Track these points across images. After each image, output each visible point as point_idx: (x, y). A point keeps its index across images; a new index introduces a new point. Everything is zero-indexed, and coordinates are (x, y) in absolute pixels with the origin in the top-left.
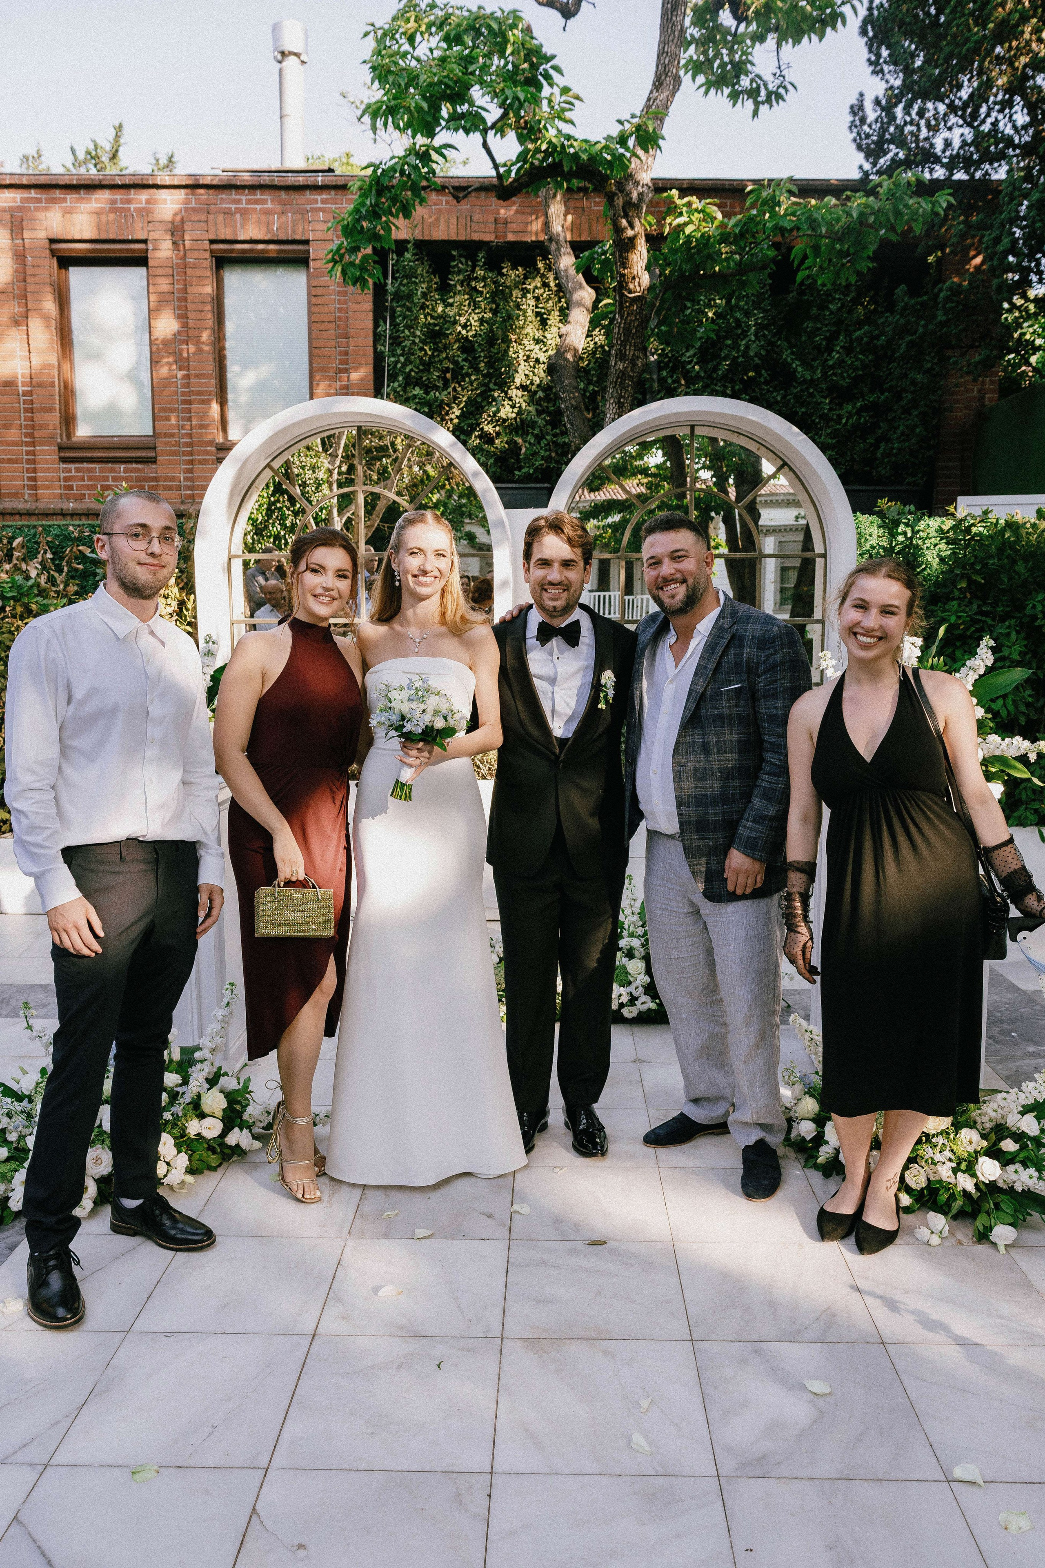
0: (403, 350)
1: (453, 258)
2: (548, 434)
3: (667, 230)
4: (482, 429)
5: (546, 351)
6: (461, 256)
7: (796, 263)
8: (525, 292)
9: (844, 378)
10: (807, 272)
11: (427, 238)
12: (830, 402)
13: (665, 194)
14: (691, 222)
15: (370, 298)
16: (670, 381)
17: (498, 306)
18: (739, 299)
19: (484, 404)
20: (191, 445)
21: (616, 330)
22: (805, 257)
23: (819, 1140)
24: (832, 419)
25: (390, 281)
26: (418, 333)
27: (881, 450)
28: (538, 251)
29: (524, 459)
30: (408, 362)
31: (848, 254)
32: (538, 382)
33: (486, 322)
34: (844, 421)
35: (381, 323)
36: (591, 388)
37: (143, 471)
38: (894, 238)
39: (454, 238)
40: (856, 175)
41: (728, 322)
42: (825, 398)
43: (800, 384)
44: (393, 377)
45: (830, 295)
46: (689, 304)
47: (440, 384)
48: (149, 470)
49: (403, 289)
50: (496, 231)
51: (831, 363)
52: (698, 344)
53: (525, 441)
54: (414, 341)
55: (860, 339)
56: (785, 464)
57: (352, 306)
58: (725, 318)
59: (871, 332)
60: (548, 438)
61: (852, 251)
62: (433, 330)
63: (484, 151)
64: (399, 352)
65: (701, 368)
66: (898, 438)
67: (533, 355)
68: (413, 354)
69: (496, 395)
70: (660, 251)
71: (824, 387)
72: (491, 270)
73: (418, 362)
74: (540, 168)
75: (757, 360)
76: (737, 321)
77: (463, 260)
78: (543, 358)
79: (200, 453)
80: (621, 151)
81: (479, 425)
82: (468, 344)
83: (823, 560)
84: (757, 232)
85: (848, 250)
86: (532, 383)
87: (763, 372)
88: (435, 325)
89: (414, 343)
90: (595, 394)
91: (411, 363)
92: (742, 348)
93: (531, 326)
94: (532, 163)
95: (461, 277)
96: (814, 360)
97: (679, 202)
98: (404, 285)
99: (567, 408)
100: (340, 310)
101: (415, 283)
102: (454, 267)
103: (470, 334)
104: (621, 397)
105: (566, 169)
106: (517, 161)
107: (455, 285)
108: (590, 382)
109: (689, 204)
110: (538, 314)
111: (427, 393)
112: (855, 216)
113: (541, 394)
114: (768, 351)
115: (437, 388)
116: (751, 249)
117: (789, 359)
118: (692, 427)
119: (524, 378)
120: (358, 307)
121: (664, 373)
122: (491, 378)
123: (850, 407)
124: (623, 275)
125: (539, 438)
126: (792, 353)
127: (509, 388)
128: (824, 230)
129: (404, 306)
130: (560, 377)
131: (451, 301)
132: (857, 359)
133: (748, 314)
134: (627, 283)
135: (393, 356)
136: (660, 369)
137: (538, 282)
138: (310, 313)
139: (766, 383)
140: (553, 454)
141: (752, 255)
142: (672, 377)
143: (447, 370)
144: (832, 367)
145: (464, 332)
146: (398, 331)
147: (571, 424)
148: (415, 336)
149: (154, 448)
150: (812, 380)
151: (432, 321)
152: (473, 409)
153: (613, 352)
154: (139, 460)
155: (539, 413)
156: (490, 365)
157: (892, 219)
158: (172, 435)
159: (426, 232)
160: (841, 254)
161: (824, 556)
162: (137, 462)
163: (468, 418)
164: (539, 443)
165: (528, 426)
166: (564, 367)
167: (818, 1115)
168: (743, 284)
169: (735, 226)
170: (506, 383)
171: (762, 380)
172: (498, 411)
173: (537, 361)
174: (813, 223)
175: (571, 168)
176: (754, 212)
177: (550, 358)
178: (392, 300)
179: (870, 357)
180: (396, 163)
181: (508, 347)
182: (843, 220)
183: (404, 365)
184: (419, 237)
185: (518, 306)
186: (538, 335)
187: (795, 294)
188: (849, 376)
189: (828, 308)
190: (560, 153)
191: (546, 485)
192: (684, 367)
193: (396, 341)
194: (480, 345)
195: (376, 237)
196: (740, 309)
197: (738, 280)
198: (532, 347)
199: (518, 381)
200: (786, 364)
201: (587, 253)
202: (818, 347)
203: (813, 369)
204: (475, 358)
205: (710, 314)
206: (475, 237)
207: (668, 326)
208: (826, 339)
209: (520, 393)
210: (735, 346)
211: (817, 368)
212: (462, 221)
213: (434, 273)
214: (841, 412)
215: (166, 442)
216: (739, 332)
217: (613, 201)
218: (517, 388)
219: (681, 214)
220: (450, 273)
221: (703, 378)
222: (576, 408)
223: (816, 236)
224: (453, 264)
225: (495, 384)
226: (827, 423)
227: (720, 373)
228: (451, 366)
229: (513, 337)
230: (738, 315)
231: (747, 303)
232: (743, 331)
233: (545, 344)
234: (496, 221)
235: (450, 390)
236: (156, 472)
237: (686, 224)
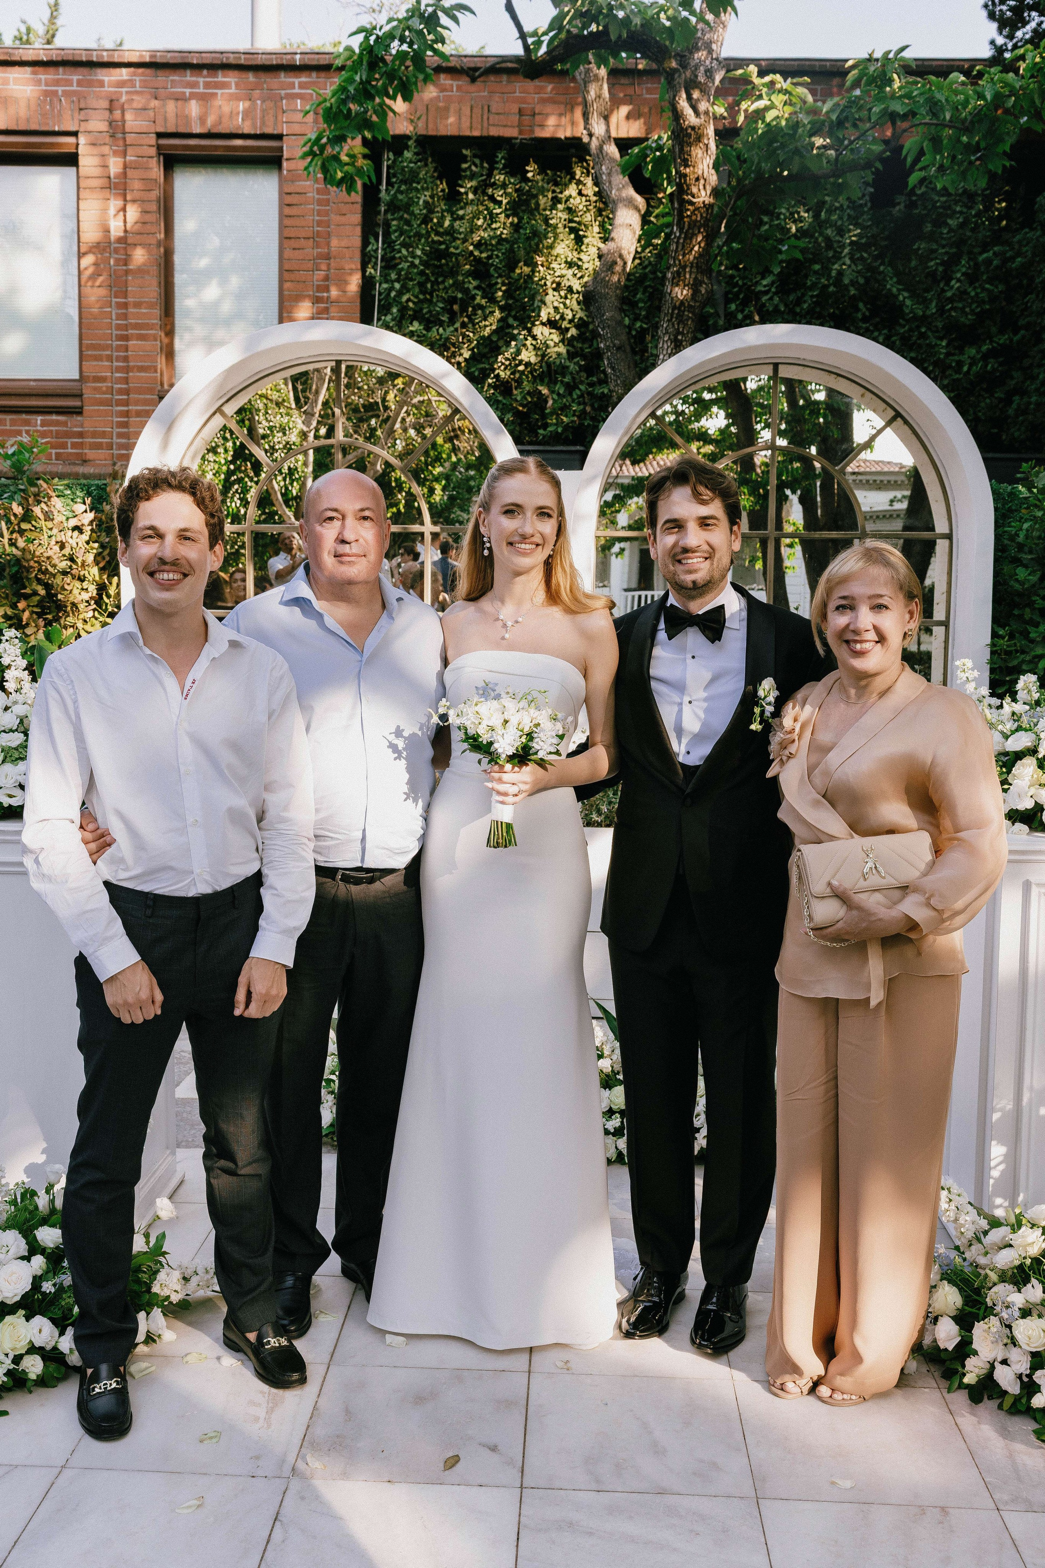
0: (399, 274)
1: (464, 159)
2: (582, 382)
3: (741, 119)
4: (498, 376)
5: (582, 277)
6: (475, 156)
7: (909, 160)
8: (556, 201)
9: (967, 314)
10: (923, 174)
11: (431, 133)
12: (948, 345)
13: (740, 71)
14: (772, 107)
15: (358, 208)
16: (740, 316)
17: (520, 219)
18: (830, 212)
19: (501, 343)
20: (127, 392)
21: (673, 247)
22: (921, 153)
23: (964, 1349)
24: (950, 367)
25: (383, 187)
26: (419, 252)
27: (1014, 406)
28: (573, 151)
29: (552, 414)
30: (405, 289)
31: (977, 149)
32: (570, 317)
33: (506, 240)
34: (965, 369)
35: (372, 240)
36: (638, 324)
37: (65, 424)
38: (1038, 128)
39: (467, 133)
40: (986, 53)
41: (816, 242)
42: (941, 339)
43: (908, 321)
44: (385, 309)
45: (949, 207)
46: (766, 219)
47: (445, 318)
48: (73, 423)
49: (400, 197)
50: (520, 124)
51: (949, 294)
52: (777, 270)
53: (553, 392)
54: (412, 263)
55: (989, 262)
56: (898, 415)
57: (335, 218)
58: (812, 236)
59: (1004, 253)
60: (582, 387)
61: (983, 145)
62: (438, 250)
63: (507, 15)
64: (393, 276)
65: (781, 300)
66: (1037, 390)
67: (565, 283)
68: (411, 280)
69: (516, 332)
70: (732, 147)
71: (940, 325)
72: (512, 174)
73: (417, 290)
74: (579, 36)
75: (851, 288)
76: (828, 239)
77: (477, 161)
78: (577, 286)
79: (137, 402)
80: (685, 14)
81: (494, 369)
82: (482, 268)
83: (946, 542)
84: (860, 119)
85: (978, 143)
86: (563, 318)
87: (861, 305)
88: (441, 243)
89: (413, 265)
90: (642, 332)
91: (408, 291)
92: (834, 273)
93: (563, 245)
94: (568, 31)
95: (474, 183)
96: (927, 290)
97: (757, 81)
98: (402, 193)
99: (608, 348)
100: (319, 223)
101: (417, 190)
102: (465, 170)
103: (484, 255)
104: (678, 333)
105: (613, 37)
106: (551, 28)
107: (466, 193)
108: (637, 318)
109: (772, 83)
110: (572, 230)
111: (428, 329)
112: (989, 97)
113: (573, 332)
114: (867, 280)
115: (441, 324)
116: (851, 142)
117: (894, 290)
118: (776, 366)
119: (552, 311)
120: (343, 219)
121: (733, 307)
122: (510, 311)
123: (973, 351)
124: (685, 175)
125: (570, 388)
126: (898, 283)
127: (534, 325)
128: (948, 117)
129: (401, 218)
130: (599, 309)
131: (461, 213)
132: (984, 289)
133: (841, 232)
134: (688, 186)
135: (386, 282)
136: (728, 301)
137: (572, 190)
138: (282, 227)
139: (865, 319)
140: (588, 409)
141: (852, 150)
142: (742, 311)
143: (453, 300)
144: (951, 300)
145: (476, 253)
146: (394, 250)
147: (613, 368)
148: (414, 257)
149: (80, 396)
150: (924, 316)
151: (436, 238)
152: (486, 350)
153: (669, 275)
154: (59, 411)
155: (571, 355)
156: (508, 294)
157: (1038, 102)
158: (103, 379)
159: (431, 126)
160: (969, 149)
161: (949, 537)
162: (58, 413)
163: (480, 362)
164: (571, 394)
165: (556, 372)
166: (605, 296)
167: (961, 1311)
168: (839, 189)
169: (832, 110)
170: (530, 317)
171: (860, 315)
172: (518, 353)
173: (570, 290)
174: (934, 107)
175: (620, 36)
176: (857, 92)
177: (585, 285)
178: (386, 212)
179: (1001, 287)
180: (394, 28)
181: (533, 271)
182: (972, 102)
183: (400, 293)
184: (422, 131)
185: (546, 220)
186: (572, 256)
187: (902, 205)
188: (972, 311)
189: (947, 224)
190: (606, 16)
191: (578, 448)
192: (758, 299)
193: (389, 264)
194: (497, 269)
195: (367, 124)
196: (833, 225)
197: (833, 184)
198: (564, 272)
199: (544, 316)
200: (890, 294)
201: (636, 150)
202: (933, 275)
203: (925, 302)
204: (492, 286)
205: (794, 230)
206: (494, 132)
207: (739, 243)
208: (943, 263)
209: (546, 330)
210: (826, 270)
211: (931, 301)
212: (477, 111)
213: (440, 178)
214: (962, 358)
215: (95, 389)
216: (831, 254)
217: (673, 79)
218: (543, 324)
219: (760, 97)
220: (461, 178)
221: (783, 312)
222: (619, 349)
223: (937, 125)
224: (464, 166)
225: (515, 318)
226: (943, 372)
227: (805, 306)
228: (460, 295)
229: (540, 260)
230: (829, 232)
231: (841, 218)
232: (835, 252)
233: (579, 267)
234: (521, 112)
235: (458, 325)
236: (82, 426)
237: (767, 109)
